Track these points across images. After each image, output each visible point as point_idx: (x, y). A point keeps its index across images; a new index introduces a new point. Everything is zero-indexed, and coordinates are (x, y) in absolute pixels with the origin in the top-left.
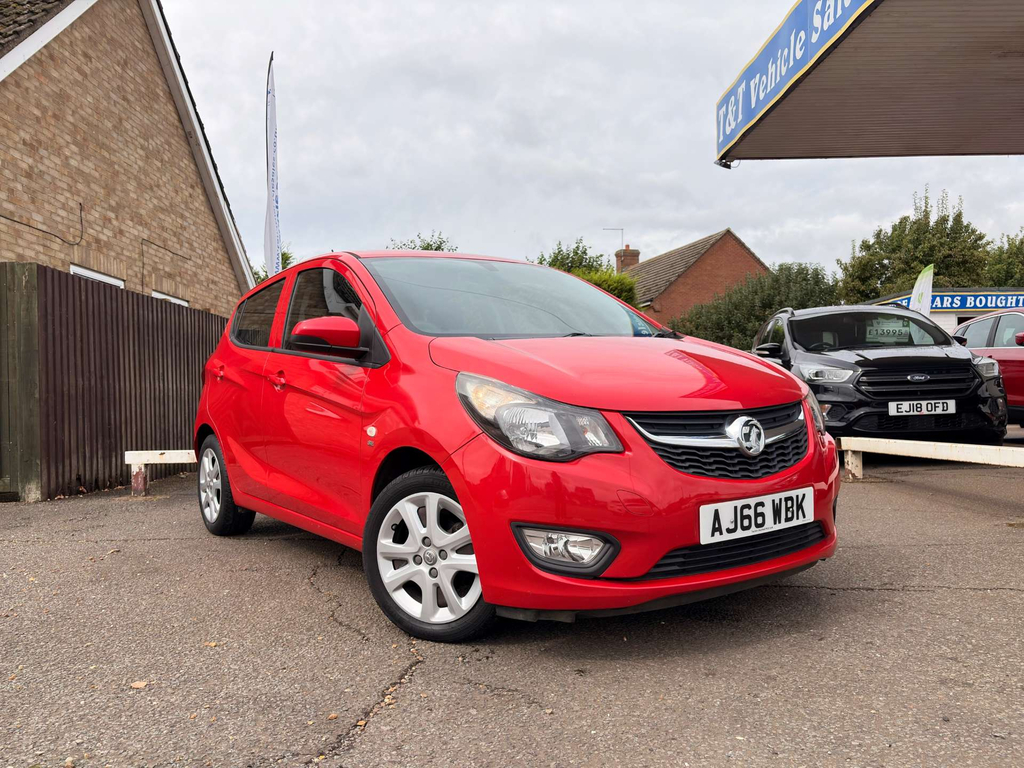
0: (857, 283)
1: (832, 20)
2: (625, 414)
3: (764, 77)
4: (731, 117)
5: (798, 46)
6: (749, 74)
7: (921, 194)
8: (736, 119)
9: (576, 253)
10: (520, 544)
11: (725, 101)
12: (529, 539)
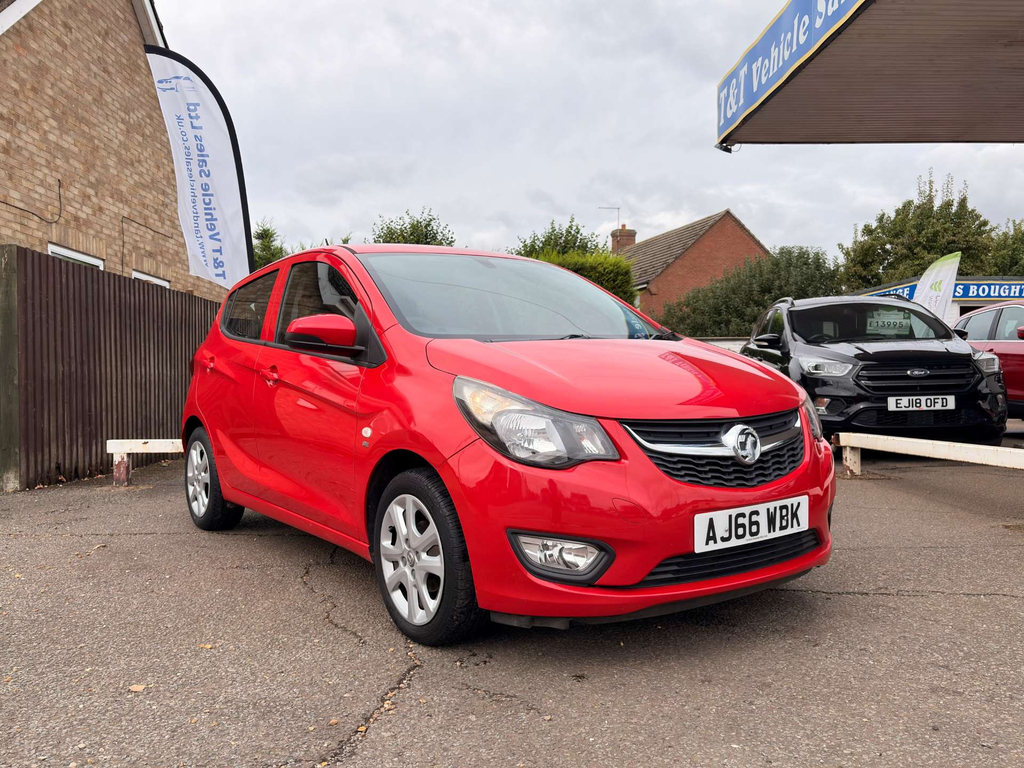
0: (859, 268)
1: (836, 6)
2: (622, 421)
3: (767, 61)
4: (732, 99)
5: (802, 31)
6: (751, 56)
7: (926, 178)
8: (737, 102)
9: (568, 232)
10: (516, 553)
11: (726, 83)
12: (524, 546)
